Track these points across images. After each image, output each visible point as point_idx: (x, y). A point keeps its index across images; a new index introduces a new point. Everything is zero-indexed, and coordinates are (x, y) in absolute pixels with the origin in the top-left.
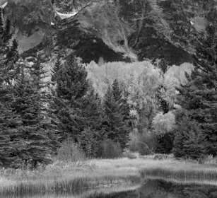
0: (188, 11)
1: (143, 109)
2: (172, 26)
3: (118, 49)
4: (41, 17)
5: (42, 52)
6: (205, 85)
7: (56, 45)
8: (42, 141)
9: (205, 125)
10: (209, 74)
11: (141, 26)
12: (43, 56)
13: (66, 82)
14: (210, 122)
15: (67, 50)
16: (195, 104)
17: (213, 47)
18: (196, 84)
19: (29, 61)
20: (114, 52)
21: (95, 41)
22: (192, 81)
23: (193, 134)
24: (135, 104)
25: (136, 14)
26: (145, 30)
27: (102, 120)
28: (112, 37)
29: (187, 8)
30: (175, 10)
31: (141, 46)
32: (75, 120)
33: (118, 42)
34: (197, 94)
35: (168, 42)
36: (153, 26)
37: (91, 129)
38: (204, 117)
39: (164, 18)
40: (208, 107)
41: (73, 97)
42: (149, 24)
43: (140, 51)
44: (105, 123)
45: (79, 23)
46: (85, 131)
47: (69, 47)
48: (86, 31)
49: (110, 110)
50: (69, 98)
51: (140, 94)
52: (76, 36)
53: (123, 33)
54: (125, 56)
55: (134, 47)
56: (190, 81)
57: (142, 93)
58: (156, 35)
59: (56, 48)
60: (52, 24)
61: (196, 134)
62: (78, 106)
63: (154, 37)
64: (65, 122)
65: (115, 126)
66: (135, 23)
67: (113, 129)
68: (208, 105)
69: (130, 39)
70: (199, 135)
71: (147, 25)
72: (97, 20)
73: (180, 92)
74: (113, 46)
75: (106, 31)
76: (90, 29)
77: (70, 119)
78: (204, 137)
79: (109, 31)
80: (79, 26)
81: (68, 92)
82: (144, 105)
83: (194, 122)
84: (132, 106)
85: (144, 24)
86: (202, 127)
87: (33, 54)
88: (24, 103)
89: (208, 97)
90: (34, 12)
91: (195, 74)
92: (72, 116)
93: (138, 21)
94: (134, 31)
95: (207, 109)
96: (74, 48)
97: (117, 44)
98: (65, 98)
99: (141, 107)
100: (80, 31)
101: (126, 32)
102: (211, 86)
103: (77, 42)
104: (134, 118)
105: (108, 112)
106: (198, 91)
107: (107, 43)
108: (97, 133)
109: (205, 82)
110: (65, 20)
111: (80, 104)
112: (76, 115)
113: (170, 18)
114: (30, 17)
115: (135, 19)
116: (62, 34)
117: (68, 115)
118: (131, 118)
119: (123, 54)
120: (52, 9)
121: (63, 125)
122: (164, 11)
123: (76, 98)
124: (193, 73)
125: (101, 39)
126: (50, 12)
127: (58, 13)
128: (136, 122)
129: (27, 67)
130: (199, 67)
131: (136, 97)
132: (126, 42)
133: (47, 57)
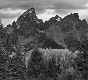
0: (86, 30)
1: (65, 66)
2: (80, 36)
3: (60, 44)
4: (32, 32)
5: (32, 44)
6: (83, 58)
7: (37, 42)
8: (19, 78)
9: (83, 72)
10: (85, 54)
11: (68, 35)
12: (33, 46)
13: (34, 56)
14: (85, 71)
15: (41, 44)
16: (80, 65)
17: (86, 44)
18: (80, 57)
19: (27, 48)
20: (58, 45)
21: (51, 41)
22: (79, 56)
23: (79, 75)
24: (62, 64)
25: (67, 31)
26: (70, 37)
27: (47, 70)
28: (58, 39)
29: (86, 29)
30: (81, 30)
31: (68, 43)
32: (37, 70)
33: (60, 41)
34: (80, 61)
35: (78, 41)
36: (73, 35)
37: (43, 73)
38: (83, 70)
39: (77, 32)
40: (85, 66)
41: (37, 62)
42: (72, 34)
43: (68, 44)
44: (48, 71)
45: (46, 34)
46: (41, 74)
47: (42, 43)
48: (48, 37)
49: (50, 66)
50: (35, 62)
51: (64, 61)
52: (45, 39)
53: (62, 38)
54: (63, 46)
55: (66, 43)
56: (78, 56)
57: (65, 60)
58: (74, 38)
59: (37, 43)
60: (36, 34)
61: (80, 76)
62: (39, 65)
63: (73, 39)
64: (33, 71)
65: (52, 72)
66: (66, 34)
67: (51, 73)
68: (84, 65)
69: (64, 40)
70: (81, 76)
71: (71, 35)
72: (52, 33)
73: (75, 60)
74: (58, 43)
75: (56, 37)
76: (50, 36)
77: (35, 70)
78: (82, 77)
79: (57, 37)
80: (46, 35)
81: (35, 60)
82: (66, 65)
83: (79, 71)
84: (61, 65)
85: (70, 35)
86: (82, 73)
87: (29, 45)
88: (13, 64)
89: (84, 62)
90: (29, 30)
91: (80, 54)
92: (36, 68)
93: (68, 33)
94: (66, 37)
95: (84, 67)
96: (44, 43)
97: (59, 42)
98: (34, 62)
99: (64, 65)
100: (46, 37)
101: (63, 38)
102: (86, 58)
103: (45, 41)
104: (62, 69)
105: (49, 67)
106: (81, 60)
107: (56, 42)
108: (45, 75)
109: (84, 57)
110: (41, 33)
111: (39, 64)
112: (37, 68)
113: (79, 32)
114: (28, 32)
115: (67, 33)
116: (40, 38)
117: (35, 68)
118: (61, 69)
119: (62, 45)
120: (36, 29)
121: (33, 72)
122: (77, 30)
123: (38, 62)
124: (79, 53)
125: (54, 40)
126: (35, 30)
127: (38, 31)
128: (63, 71)
129: (26, 50)
130: (81, 51)
131: (63, 62)
132: (63, 41)
133: (34, 46)
